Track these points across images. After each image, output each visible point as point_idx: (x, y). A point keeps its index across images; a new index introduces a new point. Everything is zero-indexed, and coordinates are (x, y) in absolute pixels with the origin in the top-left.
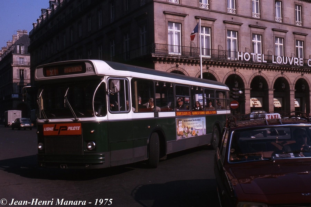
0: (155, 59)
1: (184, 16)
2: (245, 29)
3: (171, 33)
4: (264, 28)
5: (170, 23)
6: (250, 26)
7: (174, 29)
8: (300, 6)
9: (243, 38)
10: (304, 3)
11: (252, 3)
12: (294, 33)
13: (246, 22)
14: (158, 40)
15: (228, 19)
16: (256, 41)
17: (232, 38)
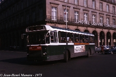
0: (47, 22)
1: (58, 5)
2: (81, 11)
3: (53, 11)
4: (89, 11)
5: (53, 7)
6: (83, 10)
7: (54, 10)
8: (102, 3)
9: (80, 15)
10: (103, 2)
11: (84, 1)
12: (99, 13)
13: (82, 8)
14: (48, 14)
15: (75, 7)
16: (85, 16)
17: (76, 14)
